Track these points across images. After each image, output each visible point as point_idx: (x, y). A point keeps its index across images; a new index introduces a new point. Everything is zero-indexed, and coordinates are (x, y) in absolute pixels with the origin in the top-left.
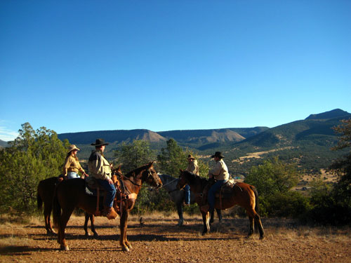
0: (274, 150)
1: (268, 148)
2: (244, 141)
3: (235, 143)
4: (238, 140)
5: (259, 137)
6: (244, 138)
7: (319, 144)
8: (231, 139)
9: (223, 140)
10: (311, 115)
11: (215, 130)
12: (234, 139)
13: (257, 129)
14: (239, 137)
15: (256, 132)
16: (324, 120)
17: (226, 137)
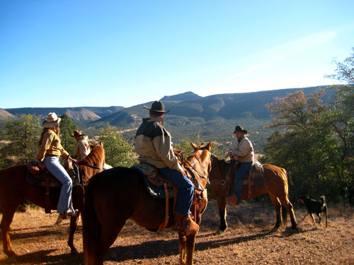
0: (129, 130)
1: (124, 127)
2: (99, 120)
3: (91, 123)
4: (93, 119)
5: (114, 116)
6: (100, 118)
7: (172, 124)
8: (86, 118)
9: (78, 119)
10: (165, 97)
11: (70, 109)
12: (89, 118)
13: (112, 108)
14: (95, 116)
15: (111, 112)
16: (178, 102)
17: (81, 116)
